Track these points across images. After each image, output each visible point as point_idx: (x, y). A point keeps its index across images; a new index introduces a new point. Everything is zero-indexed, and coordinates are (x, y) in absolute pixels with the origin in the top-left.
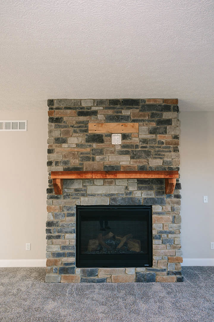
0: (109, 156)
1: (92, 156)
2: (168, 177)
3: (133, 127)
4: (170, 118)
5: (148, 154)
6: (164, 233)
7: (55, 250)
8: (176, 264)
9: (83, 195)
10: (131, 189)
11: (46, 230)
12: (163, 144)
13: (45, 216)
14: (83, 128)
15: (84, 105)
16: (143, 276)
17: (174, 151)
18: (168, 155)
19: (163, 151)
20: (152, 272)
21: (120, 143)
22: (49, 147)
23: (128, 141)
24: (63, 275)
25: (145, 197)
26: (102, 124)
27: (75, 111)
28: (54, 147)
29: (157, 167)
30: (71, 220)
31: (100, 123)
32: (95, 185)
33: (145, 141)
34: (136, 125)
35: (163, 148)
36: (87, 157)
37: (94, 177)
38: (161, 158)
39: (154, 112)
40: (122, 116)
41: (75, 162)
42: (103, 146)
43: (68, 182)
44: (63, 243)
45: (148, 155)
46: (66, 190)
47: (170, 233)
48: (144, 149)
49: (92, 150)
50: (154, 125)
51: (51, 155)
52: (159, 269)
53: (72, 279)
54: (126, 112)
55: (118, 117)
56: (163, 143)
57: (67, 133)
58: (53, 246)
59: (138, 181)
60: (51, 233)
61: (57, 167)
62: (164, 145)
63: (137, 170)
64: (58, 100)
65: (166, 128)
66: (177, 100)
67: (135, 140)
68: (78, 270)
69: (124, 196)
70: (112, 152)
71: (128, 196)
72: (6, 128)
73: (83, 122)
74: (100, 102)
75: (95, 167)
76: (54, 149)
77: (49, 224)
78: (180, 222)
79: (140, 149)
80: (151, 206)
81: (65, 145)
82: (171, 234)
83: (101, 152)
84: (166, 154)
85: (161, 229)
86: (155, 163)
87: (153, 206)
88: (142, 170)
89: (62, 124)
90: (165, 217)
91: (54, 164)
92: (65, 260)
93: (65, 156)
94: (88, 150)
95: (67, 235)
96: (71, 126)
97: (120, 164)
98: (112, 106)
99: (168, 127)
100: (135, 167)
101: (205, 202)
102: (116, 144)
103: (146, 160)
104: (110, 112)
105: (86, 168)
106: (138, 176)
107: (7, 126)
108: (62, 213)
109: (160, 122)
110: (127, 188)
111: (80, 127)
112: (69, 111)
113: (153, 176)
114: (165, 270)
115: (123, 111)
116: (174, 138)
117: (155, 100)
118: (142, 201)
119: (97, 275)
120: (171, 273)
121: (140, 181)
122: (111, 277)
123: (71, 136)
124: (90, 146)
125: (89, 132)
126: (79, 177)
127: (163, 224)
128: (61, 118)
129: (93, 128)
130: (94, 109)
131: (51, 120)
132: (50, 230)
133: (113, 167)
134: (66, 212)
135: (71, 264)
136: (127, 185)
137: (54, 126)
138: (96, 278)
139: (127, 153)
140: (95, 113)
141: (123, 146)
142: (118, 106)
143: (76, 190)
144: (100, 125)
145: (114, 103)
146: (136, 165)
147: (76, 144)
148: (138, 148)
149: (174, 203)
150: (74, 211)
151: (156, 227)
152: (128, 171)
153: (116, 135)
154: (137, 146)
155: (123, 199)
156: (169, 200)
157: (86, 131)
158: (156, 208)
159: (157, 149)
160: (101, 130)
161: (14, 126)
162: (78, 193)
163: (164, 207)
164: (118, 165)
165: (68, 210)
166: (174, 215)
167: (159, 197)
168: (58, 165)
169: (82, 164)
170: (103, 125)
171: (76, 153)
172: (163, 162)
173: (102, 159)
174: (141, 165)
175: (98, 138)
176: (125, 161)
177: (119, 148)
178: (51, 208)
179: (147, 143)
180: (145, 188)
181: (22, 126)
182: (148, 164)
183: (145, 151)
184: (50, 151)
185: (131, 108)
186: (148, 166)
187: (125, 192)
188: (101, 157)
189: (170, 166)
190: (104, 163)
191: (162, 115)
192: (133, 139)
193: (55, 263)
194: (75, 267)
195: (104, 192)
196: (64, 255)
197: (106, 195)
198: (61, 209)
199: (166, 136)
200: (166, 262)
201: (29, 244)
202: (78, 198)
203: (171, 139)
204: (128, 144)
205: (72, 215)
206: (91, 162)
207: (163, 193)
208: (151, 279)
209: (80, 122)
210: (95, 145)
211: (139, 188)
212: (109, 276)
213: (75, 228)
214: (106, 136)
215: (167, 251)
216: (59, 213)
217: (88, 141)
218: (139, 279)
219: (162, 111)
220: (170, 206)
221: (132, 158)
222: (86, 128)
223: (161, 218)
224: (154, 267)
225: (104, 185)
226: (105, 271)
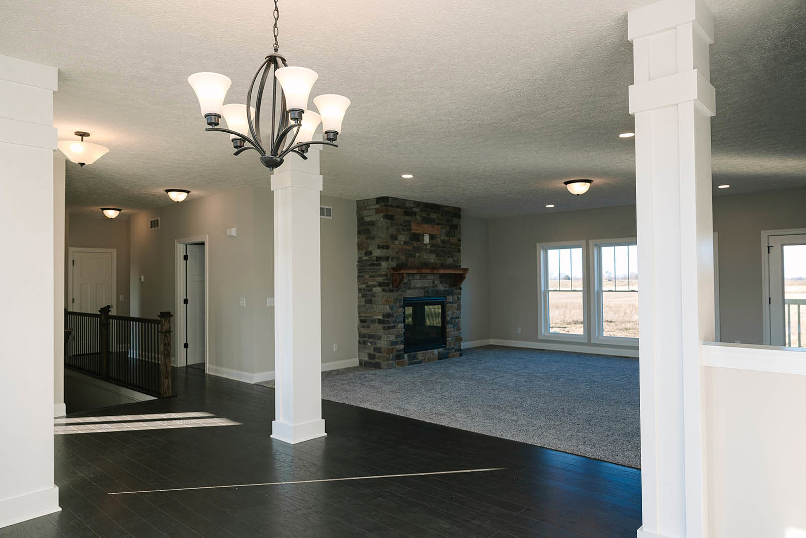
0: (422, 253)
1: (413, 253)
3: (438, 229)
4: (456, 223)
7: (392, 339)
8: (459, 343)
9: (409, 289)
10: (436, 283)
14: (407, 226)
15: (408, 205)
16: (442, 354)
20: (447, 351)
21: (429, 243)
23: (434, 241)
24: (397, 361)
26: (420, 224)
27: (402, 210)
30: (401, 312)
32: (415, 279)
33: (443, 242)
34: (439, 227)
35: (453, 248)
36: (411, 253)
38: (452, 257)
39: (448, 217)
40: (431, 219)
41: (403, 258)
42: (420, 244)
44: (397, 332)
45: (445, 254)
48: (443, 249)
49: (413, 247)
50: (448, 228)
52: (450, 348)
54: (433, 216)
56: (452, 244)
57: (398, 230)
60: (389, 323)
62: (453, 246)
63: (440, 267)
66: (459, 209)
67: (438, 241)
68: (406, 356)
69: (432, 289)
70: (423, 250)
71: (435, 289)
73: (408, 221)
74: (418, 204)
75: (418, 263)
78: (461, 309)
79: (441, 248)
80: (446, 297)
81: (397, 242)
82: (457, 319)
83: (419, 250)
84: (455, 254)
85: (452, 316)
86: (449, 260)
89: (395, 222)
91: (390, 259)
92: (398, 347)
93: (397, 252)
94: (411, 247)
95: (400, 325)
96: (400, 224)
97: (430, 261)
98: (425, 209)
99: (456, 231)
100: (438, 264)
102: (426, 243)
103: (444, 258)
104: (424, 215)
105: (410, 264)
108: (396, 305)
109: (451, 227)
110: (433, 282)
112: (399, 210)
114: (453, 348)
115: (431, 214)
116: (458, 240)
117: (449, 207)
119: (418, 358)
121: (441, 276)
122: (425, 358)
123: (401, 234)
124: (412, 244)
125: (412, 231)
127: (453, 311)
129: (415, 227)
130: (414, 210)
134: (398, 304)
135: (401, 350)
136: (433, 279)
137: (389, 223)
138: (417, 360)
139: (433, 251)
140: (414, 214)
141: (432, 245)
142: (429, 209)
143: (404, 284)
144: (417, 225)
145: (427, 206)
146: (439, 262)
147: (403, 241)
149: (458, 294)
150: (402, 303)
152: (434, 267)
153: (427, 235)
154: (439, 246)
155: (432, 291)
157: (410, 230)
158: (449, 299)
159: (449, 249)
160: (418, 230)
162: (406, 287)
163: (454, 298)
165: (399, 302)
166: (458, 303)
167: (450, 289)
168: (393, 261)
169: (408, 260)
170: (420, 226)
171: (404, 249)
172: (453, 260)
173: (419, 256)
174: (441, 262)
175: (417, 237)
176: (432, 258)
177: (429, 247)
178: (388, 301)
180: (443, 282)
182: (445, 261)
183: (444, 251)
185: (437, 212)
186: (445, 263)
187: (432, 286)
188: (419, 254)
190: (420, 259)
191: (452, 220)
192: (437, 239)
194: (402, 354)
195: (421, 285)
196: (398, 343)
197: (422, 288)
198: (395, 301)
199: (454, 238)
200: (454, 341)
202: (405, 291)
203: (455, 241)
204: (434, 243)
206: (412, 258)
208: (446, 356)
209: (405, 221)
210: (415, 243)
211: (441, 282)
212: (423, 358)
213: (403, 318)
214: (422, 235)
215: (453, 333)
217: (411, 239)
218: (441, 357)
219: (452, 217)
220: (456, 297)
221: (436, 256)
222: (410, 227)
223: (452, 306)
224: (447, 347)
225: (420, 279)
226: (422, 353)
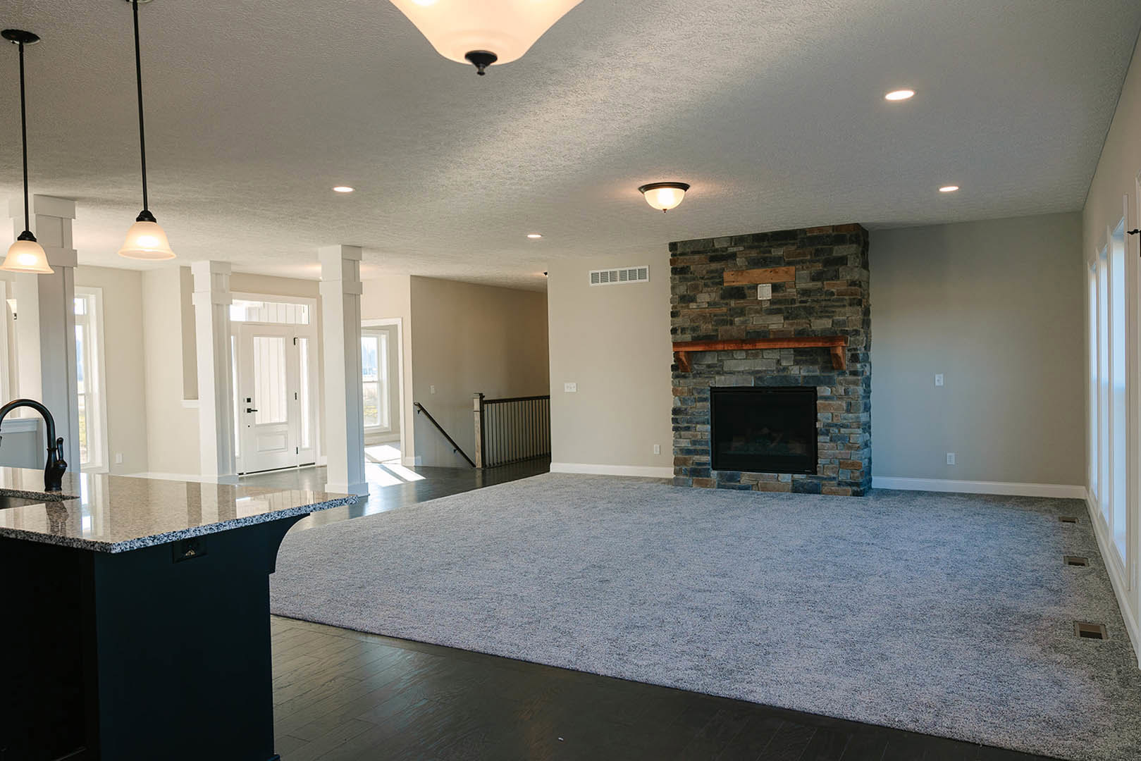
0: (753, 317)
1: (729, 318)
2: (827, 345)
3: (786, 272)
4: (845, 254)
5: (810, 311)
6: (833, 426)
7: (683, 445)
8: (852, 472)
9: (718, 373)
10: (784, 363)
11: (672, 419)
12: (834, 295)
13: (670, 402)
14: (716, 279)
15: (717, 246)
16: (803, 485)
17: (850, 305)
18: (840, 311)
19: (833, 306)
20: (815, 481)
21: (770, 298)
22: (672, 309)
23: (780, 295)
24: (694, 478)
25: (804, 374)
26: (742, 272)
27: (705, 255)
28: (678, 309)
29: (824, 331)
30: (704, 407)
31: (740, 271)
32: (735, 359)
33: (805, 292)
34: (792, 268)
35: (833, 301)
36: (723, 320)
37: (726, 349)
38: (828, 317)
39: (819, 247)
40: (771, 258)
41: (706, 328)
42: (746, 303)
43: (699, 355)
44: (693, 436)
45: (810, 314)
46: (695, 366)
47: (843, 426)
48: (803, 305)
49: (730, 309)
50: (819, 266)
51: (676, 319)
52: (825, 477)
53: (707, 485)
54: (778, 252)
55: (765, 259)
56: (832, 294)
57: (695, 288)
58: (682, 440)
59: (795, 351)
60: (678, 423)
61: (685, 336)
62: (836, 297)
63: (793, 336)
64: (682, 242)
65: (837, 271)
67: (791, 292)
68: (714, 473)
69: (776, 374)
70: (757, 312)
71: (781, 374)
72: (621, 280)
73: (716, 271)
74: (738, 240)
75: (733, 334)
76: (679, 311)
77: (676, 411)
79: (798, 305)
80: (815, 388)
81: (693, 305)
82: (844, 428)
83: (742, 313)
84: (837, 310)
85: (830, 421)
86: (821, 324)
87: (818, 388)
88: (801, 335)
89: (689, 276)
90: (835, 403)
91: (679, 331)
92: (696, 458)
93: (692, 320)
94: (725, 309)
95: (700, 426)
96: (700, 278)
97: (770, 328)
98: (756, 244)
99: (841, 269)
100: (790, 332)
101: (937, 384)
102: (765, 299)
103: (808, 321)
104: (754, 254)
105: (722, 336)
106: (796, 345)
107: (623, 276)
108: (692, 397)
109: (827, 263)
110: (779, 362)
111: (712, 278)
112: (696, 257)
113: (807, 344)
114: (834, 478)
115: (773, 250)
116: (850, 285)
117: (819, 229)
118: (800, 380)
119: (739, 481)
120: (843, 483)
121: (798, 352)
122: (757, 484)
123: (701, 292)
124: (727, 304)
125: (725, 284)
126: (707, 348)
127: (832, 414)
128: (687, 267)
129: (730, 279)
130: (731, 250)
131: (674, 271)
132: (677, 419)
133: (758, 333)
134: (696, 395)
135: (705, 464)
136: (779, 358)
137: (678, 279)
138: (738, 484)
139: (778, 312)
140: (733, 256)
141: (772, 302)
142: (766, 244)
143: (709, 366)
144: (740, 273)
145: (759, 238)
146: (792, 329)
147: (708, 303)
148: (795, 303)
149: (849, 383)
150: (708, 395)
151: (823, 418)
152: (780, 337)
153: (764, 285)
154: (793, 301)
155: (773, 378)
156: (841, 378)
157: (721, 283)
158: (824, 391)
159: (824, 303)
160: (742, 282)
161: (632, 274)
162: (712, 371)
163: (834, 389)
164: (766, 329)
165: (699, 393)
166: (849, 400)
167: (823, 374)
168: (685, 333)
169: (717, 330)
170: (744, 273)
171: (708, 315)
172: (833, 321)
173: (744, 322)
174: (801, 328)
175: (738, 293)
176: (776, 323)
177: (767, 305)
178: (677, 390)
179: (809, 296)
180: (805, 362)
181: (642, 273)
182: (810, 326)
183: (805, 308)
184: (674, 315)
185: (786, 244)
186: (810, 330)
187: (777, 368)
188: (742, 319)
189: (843, 329)
190: (746, 327)
191: (831, 250)
192: (788, 290)
193: (685, 462)
194: (709, 469)
195: (747, 368)
196: (696, 452)
197: (749, 373)
198: (691, 392)
199: (838, 282)
200: (836, 467)
201: (658, 446)
202: (711, 377)
203: (846, 288)
204: (781, 298)
205: (705, 400)
206: (728, 327)
207: (833, 369)
208: (814, 490)
209: (712, 272)
210: (733, 303)
211: (797, 363)
212: (755, 483)
213: (708, 417)
214: (749, 288)
215: (837, 451)
216: (689, 397)
217: (723, 297)
218: (797, 489)
219: (831, 244)
220: (843, 388)
221: (786, 318)
222: (721, 280)
223: (830, 404)
224: (819, 475)
225: (746, 359)
226: (749, 475)
